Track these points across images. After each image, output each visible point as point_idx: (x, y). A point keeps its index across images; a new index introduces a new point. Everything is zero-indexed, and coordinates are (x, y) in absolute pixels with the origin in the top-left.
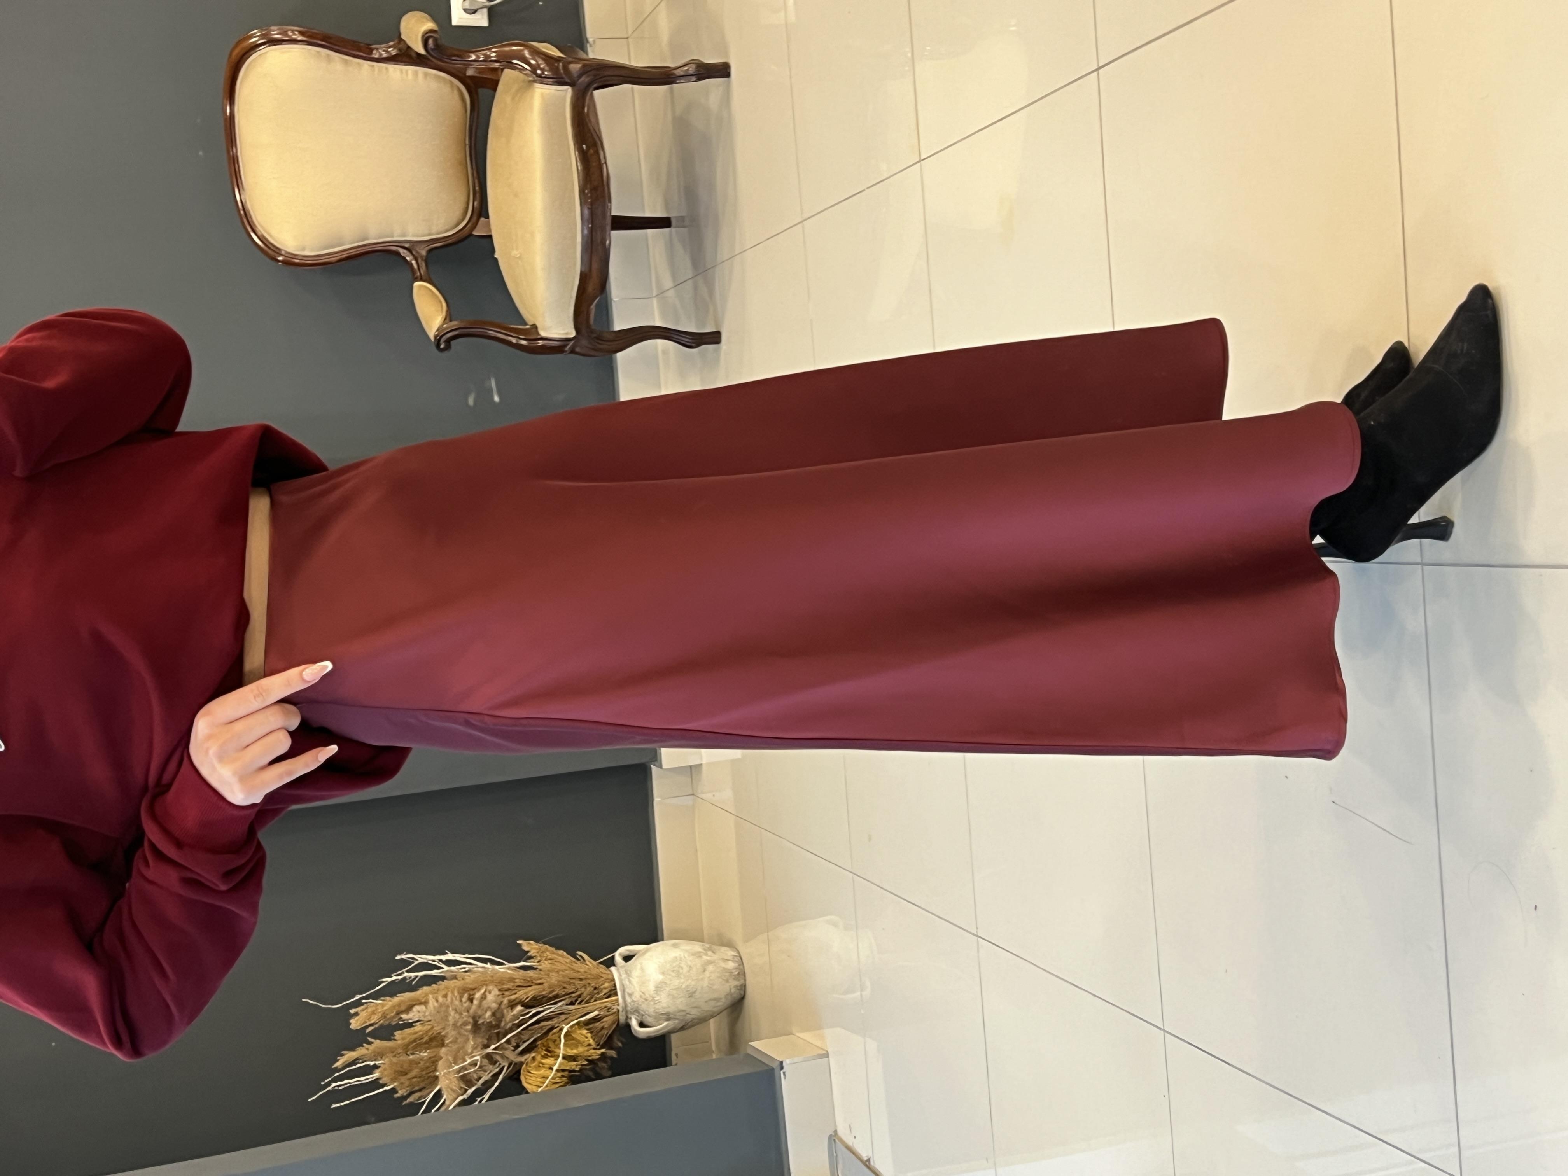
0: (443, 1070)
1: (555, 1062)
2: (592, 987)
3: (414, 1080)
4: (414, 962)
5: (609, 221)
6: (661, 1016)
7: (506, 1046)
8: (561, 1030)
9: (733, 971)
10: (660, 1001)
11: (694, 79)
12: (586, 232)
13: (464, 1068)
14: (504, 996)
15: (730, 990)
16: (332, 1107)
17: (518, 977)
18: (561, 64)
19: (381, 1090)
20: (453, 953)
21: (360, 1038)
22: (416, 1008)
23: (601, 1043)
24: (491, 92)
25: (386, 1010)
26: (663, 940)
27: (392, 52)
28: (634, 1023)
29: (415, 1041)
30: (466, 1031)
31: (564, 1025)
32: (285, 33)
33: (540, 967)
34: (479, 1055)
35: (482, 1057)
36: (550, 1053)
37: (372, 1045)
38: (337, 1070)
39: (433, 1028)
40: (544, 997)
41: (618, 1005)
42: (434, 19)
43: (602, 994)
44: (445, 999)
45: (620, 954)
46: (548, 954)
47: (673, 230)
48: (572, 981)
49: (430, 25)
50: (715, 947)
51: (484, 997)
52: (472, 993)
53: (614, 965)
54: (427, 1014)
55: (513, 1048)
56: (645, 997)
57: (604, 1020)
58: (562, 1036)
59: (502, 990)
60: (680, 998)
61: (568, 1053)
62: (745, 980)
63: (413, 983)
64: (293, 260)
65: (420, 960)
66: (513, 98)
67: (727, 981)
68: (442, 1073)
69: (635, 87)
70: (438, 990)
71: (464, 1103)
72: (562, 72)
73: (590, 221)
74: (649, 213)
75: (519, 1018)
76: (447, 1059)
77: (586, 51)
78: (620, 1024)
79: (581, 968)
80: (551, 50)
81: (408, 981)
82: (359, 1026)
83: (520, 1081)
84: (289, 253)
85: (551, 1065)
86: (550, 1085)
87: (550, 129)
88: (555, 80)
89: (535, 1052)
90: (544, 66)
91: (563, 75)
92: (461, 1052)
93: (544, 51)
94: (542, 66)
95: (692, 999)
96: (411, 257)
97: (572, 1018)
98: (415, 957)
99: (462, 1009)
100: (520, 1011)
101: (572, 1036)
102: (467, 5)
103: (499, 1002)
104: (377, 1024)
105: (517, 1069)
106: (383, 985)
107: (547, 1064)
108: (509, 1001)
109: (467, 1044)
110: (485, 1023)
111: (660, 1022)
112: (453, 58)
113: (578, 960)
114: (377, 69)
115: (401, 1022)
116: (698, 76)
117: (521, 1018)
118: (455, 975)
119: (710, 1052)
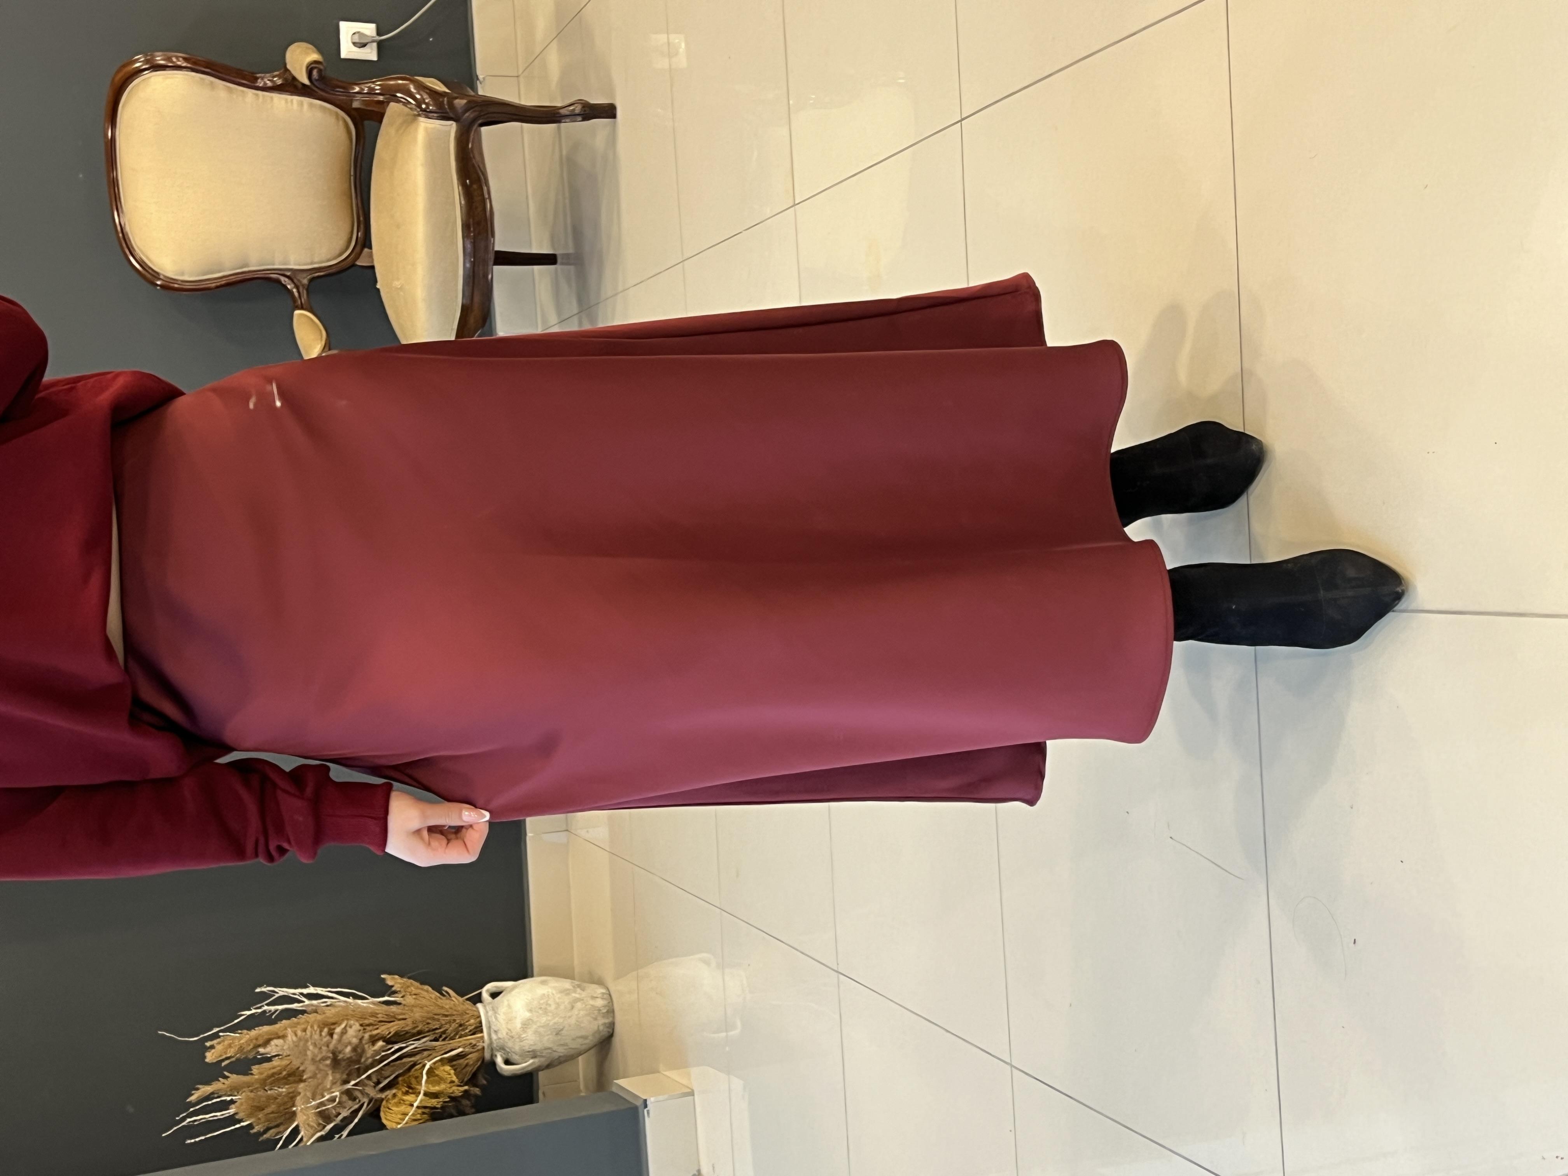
0: (300, 1106)
1: (416, 1098)
2: (457, 1023)
3: (272, 1115)
4: (274, 996)
5: (492, 256)
6: (527, 1053)
7: (367, 1082)
8: (424, 1066)
9: (601, 1009)
10: (526, 1038)
11: (580, 118)
12: (468, 265)
13: (322, 1104)
14: (365, 1031)
15: (598, 1026)
16: (186, 1142)
17: (380, 1012)
18: (446, 99)
19: (238, 1126)
20: (313, 986)
21: (215, 1072)
22: (273, 1043)
23: (466, 1080)
24: (376, 124)
25: (243, 1044)
26: (532, 976)
27: (278, 81)
28: (499, 1060)
29: (273, 1076)
30: (327, 1066)
31: (426, 1062)
32: (169, 59)
33: (403, 1002)
34: (338, 1091)
35: (342, 1093)
36: (412, 1090)
37: (228, 1079)
38: (190, 1106)
39: (291, 1062)
40: (407, 1033)
41: (483, 1042)
42: (320, 51)
43: (467, 1031)
44: (304, 1033)
45: (487, 991)
46: (412, 988)
47: (558, 266)
48: (436, 1017)
49: (315, 56)
50: (584, 985)
51: (344, 1032)
52: (332, 1027)
53: (480, 1001)
54: (286, 1047)
55: (372, 1084)
56: (512, 1035)
57: (468, 1057)
58: (425, 1072)
59: (364, 1025)
60: (548, 1035)
61: (430, 1089)
62: (614, 1017)
63: (273, 1017)
64: (172, 285)
65: (281, 994)
66: (397, 131)
67: (595, 1019)
68: (299, 1108)
69: (525, 125)
70: (298, 1024)
71: (321, 1139)
72: (446, 107)
73: (472, 255)
74: (535, 249)
75: (380, 1054)
76: (305, 1095)
77: (474, 88)
78: (485, 1061)
79: (446, 1004)
80: (437, 85)
81: (268, 1014)
82: (214, 1059)
83: (379, 1118)
84: (168, 278)
85: (412, 1102)
86: (411, 1121)
87: (433, 163)
88: (438, 115)
89: (396, 1089)
90: (430, 101)
91: (448, 110)
92: (320, 1087)
93: (429, 86)
94: (427, 101)
95: (559, 1037)
96: (293, 285)
97: (434, 1055)
98: (276, 990)
99: (323, 1042)
100: (383, 1046)
101: (435, 1073)
102: (356, 39)
103: (360, 1037)
104: (233, 1057)
105: (377, 1106)
106: (241, 1018)
107: (408, 1101)
108: (370, 1036)
109: (326, 1079)
110: (345, 1058)
111: (526, 1060)
112: (337, 90)
113: (443, 995)
114: (261, 98)
115: (259, 1056)
116: (584, 116)
117: (382, 1054)
118: (317, 1009)
119: (578, 1088)
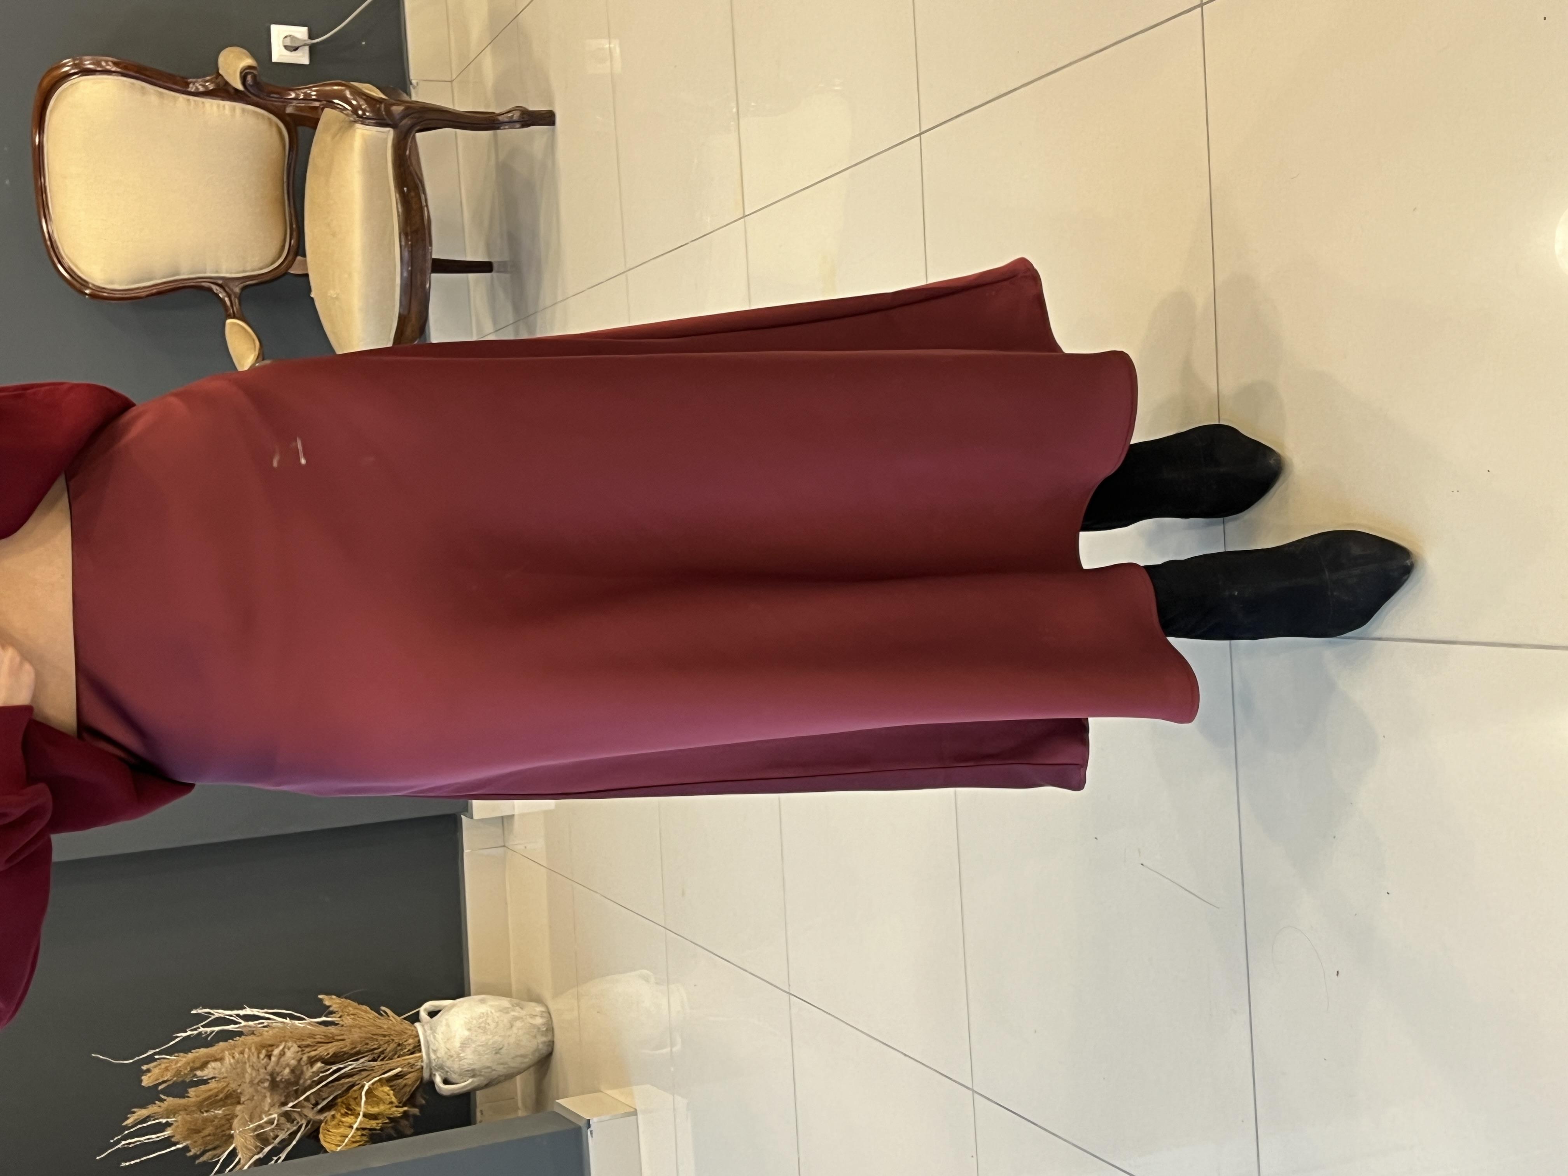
0: (238, 1129)
1: (356, 1120)
2: (396, 1043)
3: (208, 1138)
4: (210, 1017)
5: (430, 264)
6: (467, 1073)
7: (306, 1104)
8: (363, 1086)
9: (540, 1027)
10: (465, 1057)
11: (518, 125)
12: (405, 274)
13: (260, 1127)
14: (303, 1052)
15: (537, 1046)
16: (121, 1166)
17: (319, 1033)
18: (383, 106)
19: (173, 1148)
20: (250, 1007)
21: (152, 1095)
22: (212, 1065)
23: (404, 1100)
24: (311, 130)
25: (180, 1067)
26: (469, 995)
27: (210, 86)
28: (438, 1080)
29: (210, 1098)
30: (265, 1088)
31: (365, 1082)
32: (98, 63)
33: (341, 1023)
34: (276, 1114)
35: (280, 1115)
36: (351, 1111)
37: (165, 1102)
38: (127, 1128)
39: (228, 1084)
40: (345, 1053)
41: (422, 1062)
42: (254, 55)
43: (406, 1050)
44: (241, 1055)
45: (425, 1010)
46: (350, 1009)
47: (494, 274)
48: (375, 1037)
49: (249, 61)
50: (522, 1003)
51: (282, 1054)
52: (270, 1049)
53: (419, 1021)
54: (223, 1070)
55: (310, 1106)
56: (451, 1054)
57: (407, 1077)
58: (363, 1093)
59: (302, 1046)
60: (486, 1054)
61: (369, 1111)
62: (553, 1036)
63: (209, 1039)
64: (101, 294)
65: (217, 1015)
66: (334, 137)
67: (535, 1037)
68: (238, 1132)
69: (458, 131)
70: (235, 1046)
71: (260, 1162)
72: (384, 113)
73: (410, 264)
74: (469, 257)
75: (319, 1075)
76: (243, 1117)
77: (409, 94)
78: (424, 1081)
79: (384, 1024)
80: (373, 91)
81: (203, 1036)
82: (150, 1083)
83: (318, 1140)
84: (99, 287)
85: (352, 1123)
86: (351, 1143)
87: (371, 171)
88: (375, 121)
89: (335, 1110)
90: (366, 107)
91: (385, 117)
92: (258, 1110)
93: (365, 92)
94: (363, 107)
95: (498, 1056)
96: (224, 294)
97: (374, 1075)
98: (211, 1011)
99: (260, 1065)
100: (321, 1068)
101: (373, 1093)
102: (288, 42)
103: (298, 1058)
104: (169, 1081)
105: (315, 1128)
106: (177, 1040)
107: (347, 1123)
108: (309, 1057)
109: (264, 1102)
110: (283, 1080)
111: (465, 1079)
112: (272, 95)
113: (381, 1015)
114: (193, 103)
115: (196, 1079)
116: (523, 123)
117: (321, 1075)
118: (253, 1031)
119: (516, 1109)
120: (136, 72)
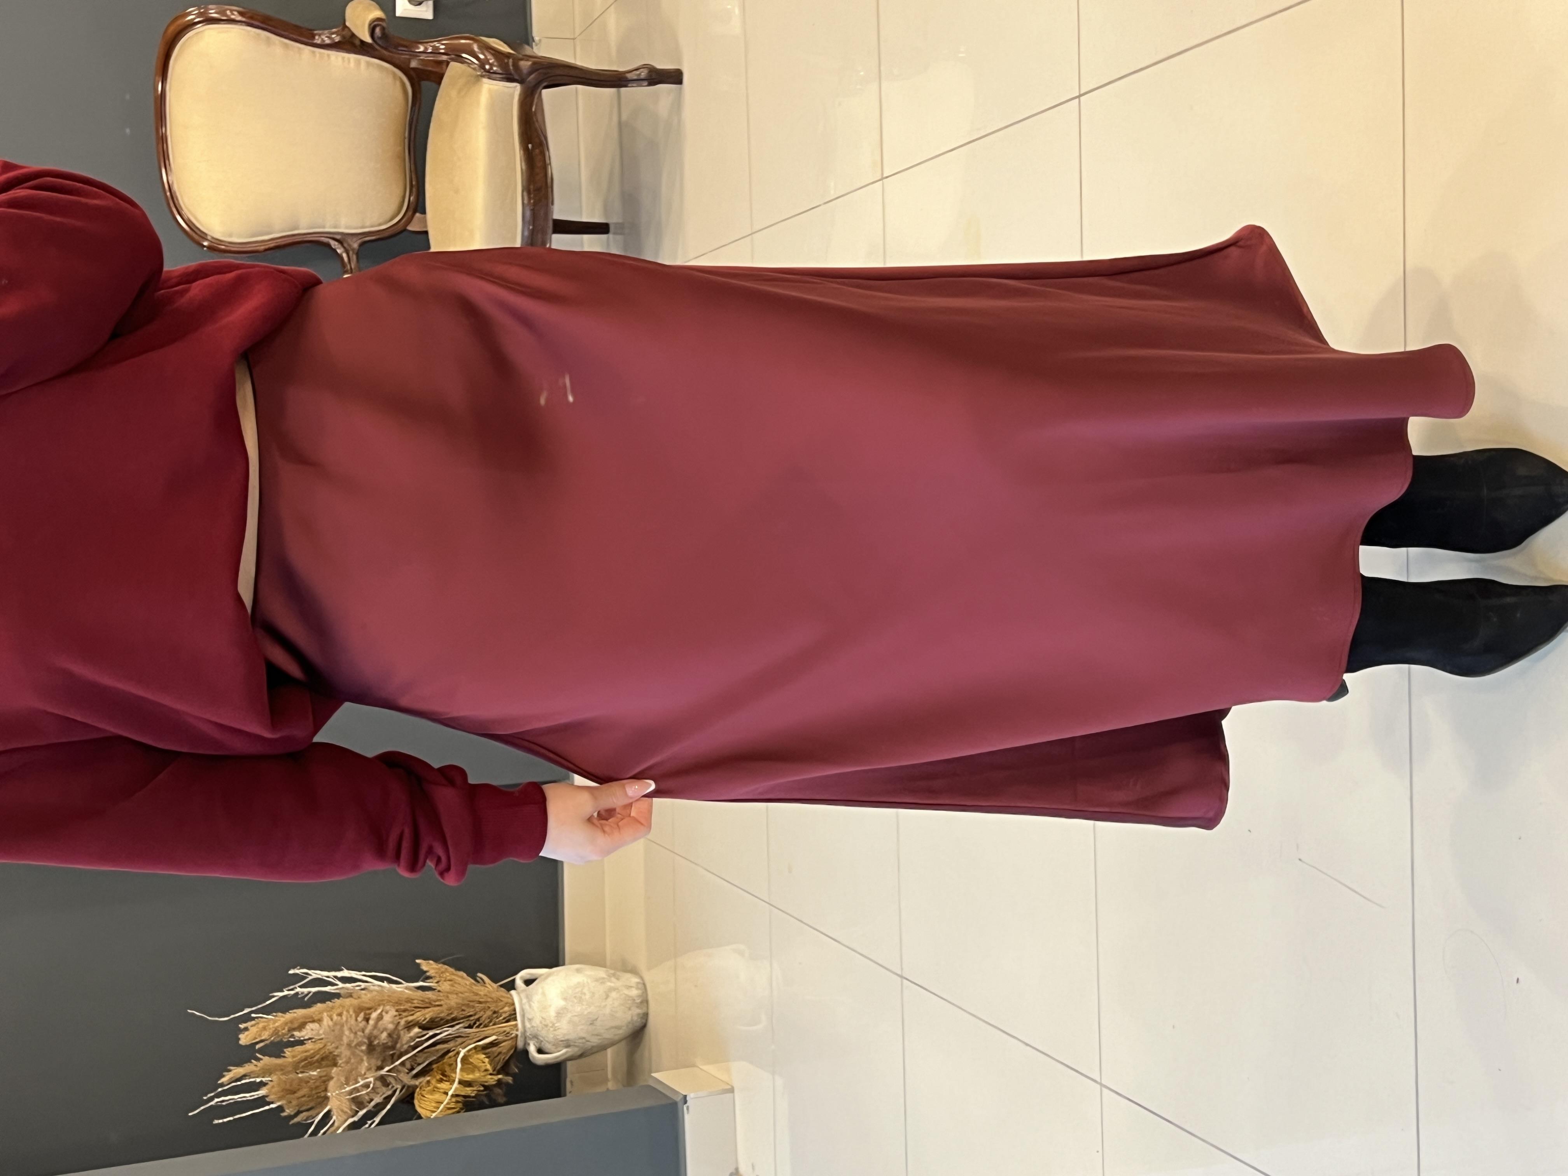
0: (334, 1092)
1: (451, 1086)
2: (492, 1010)
3: (303, 1099)
4: (307, 978)
5: (551, 224)
6: (561, 1043)
7: (400, 1068)
8: (458, 1053)
9: (636, 998)
10: (559, 1027)
11: (646, 83)
12: (526, 233)
13: (356, 1090)
14: (401, 1016)
15: (632, 1017)
16: (214, 1123)
17: (416, 997)
18: (511, 61)
19: (267, 1108)
20: (348, 969)
21: (248, 1054)
22: (310, 1026)
23: (498, 1067)
24: (434, 85)
25: (278, 1027)
26: (564, 964)
27: (336, 38)
28: (532, 1049)
29: (305, 1059)
30: (362, 1051)
31: (460, 1049)
32: (223, 13)
33: (439, 988)
34: (372, 1077)
35: (376, 1079)
36: (446, 1077)
37: (261, 1061)
38: (222, 1085)
39: (325, 1046)
40: (442, 1019)
41: (517, 1030)
42: (382, 8)
43: (501, 1018)
44: (339, 1018)
45: (521, 978)
46: (448, 974)
47: (610, 236)
48: (471, 1004)
49: (378, 13)
50: (618, 973)
51: (380, 1018)
52: (368, 1012)
53: (514, 989)
54: (321, 1032)
55: (407, 1071)
56: (545, 1023)
57: (501, 1045)
58: (459, 1060)
59: (399, 1011)
60: (582, 1025)
61: (464, 1077)
62: (647, 1007)
63: (306, 999)
64: (218, 246)
65: (314, 976)
66: (459, 92)
67: (629, 1009)
68: (333, 1094)
70: (333, 1008)
71: (354, 1126)
72: (511, 68)
73: (532, 223)
74: (585, 218)
75: (415, 1040)
76: (339, 1079)
77: (533, 49)
78: (518, 1050)
79: (481, 991)
80: (501, 46)
81: (300, 996)
82: (248, 1041)
83: (413, 1105)
84: (217, 240)
85: (447, 1089)
86: (445, 1110)
87: (496, 126)
88: (504, 76)
89: (431, 1076)
90: (494, 61)
91: (513, 72)
92: (354, 1073)
93: (492, 47)
94: (491, 61)
95: (593, 1027)
96: (342, 250)
97: (469, 1042)
98: (309, 972)
99: (358, 1028)
100: (419, 1033)
101: (468, 1060)
103: (396, 1022)
104: (267, 1040)
105: (410, 1092)
106: (273, 999)
107: (442, 1089)
108: (406, 1022)
109: (360, 1065)
110: (381, 1044)
111: (559, 1049)
112: (400, 49)
113: (478, 982)
114: (318, 55)
115: (292, 1039)
116: (650, 81)
117: (418, 1040)
118: (351, 993)
119: (606, 1080)
120: (262, 22)
